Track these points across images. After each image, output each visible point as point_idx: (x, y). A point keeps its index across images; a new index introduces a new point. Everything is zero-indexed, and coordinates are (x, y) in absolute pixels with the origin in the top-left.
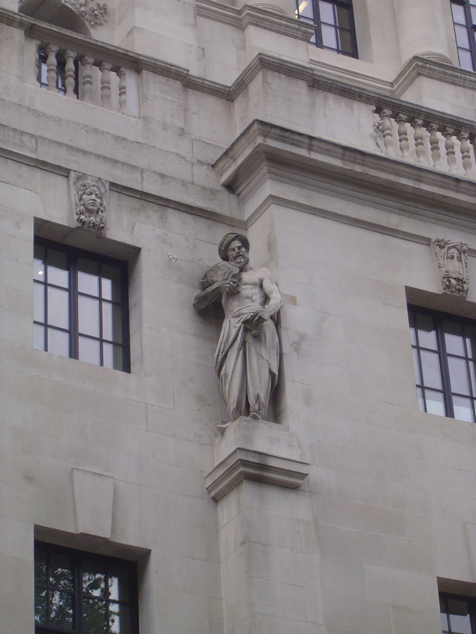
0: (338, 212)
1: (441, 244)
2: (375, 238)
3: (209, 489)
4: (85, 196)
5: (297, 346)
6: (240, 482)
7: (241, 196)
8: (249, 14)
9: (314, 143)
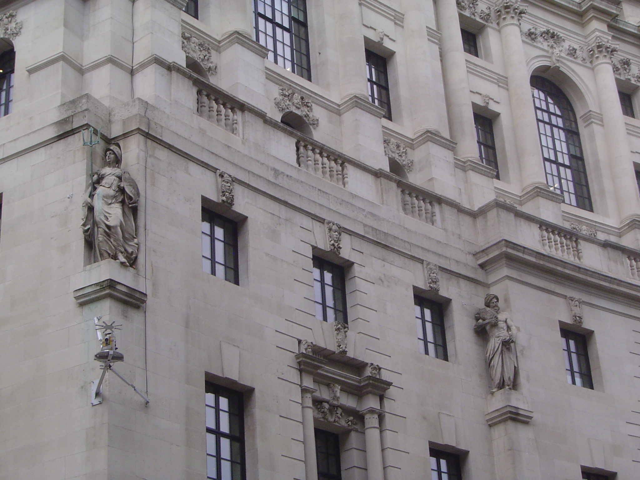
0: (532, 283)
1: (572, 299)
2: (545, 295)
3: (488, 421)
4: (431, 274)
5: (522, 352)
6: (507, 420)
7: (487, 271)
8: (470, 165)
9: (526, 250)
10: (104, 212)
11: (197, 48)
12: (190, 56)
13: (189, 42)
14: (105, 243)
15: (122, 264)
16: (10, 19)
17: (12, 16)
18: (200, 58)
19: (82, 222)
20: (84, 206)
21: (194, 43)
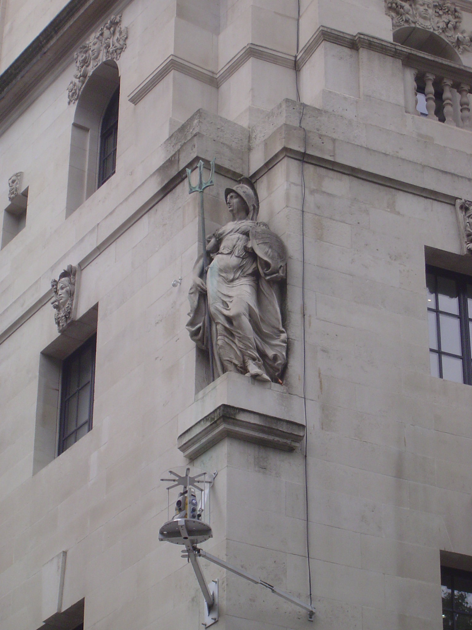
10: (221, 296)
11: (430, 11)
12: (418, 26)
13: (415, 5)
14: (227, 348)
15: (255, 378)
16: (112, 29)
17: (115, 24)
18: (439, 27)
19: (189, 318)
20: (192, 293)
21: (424, 4)
